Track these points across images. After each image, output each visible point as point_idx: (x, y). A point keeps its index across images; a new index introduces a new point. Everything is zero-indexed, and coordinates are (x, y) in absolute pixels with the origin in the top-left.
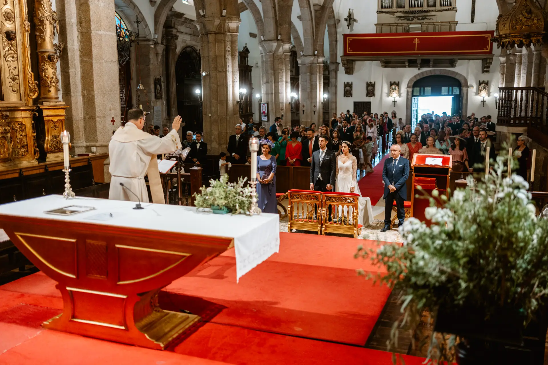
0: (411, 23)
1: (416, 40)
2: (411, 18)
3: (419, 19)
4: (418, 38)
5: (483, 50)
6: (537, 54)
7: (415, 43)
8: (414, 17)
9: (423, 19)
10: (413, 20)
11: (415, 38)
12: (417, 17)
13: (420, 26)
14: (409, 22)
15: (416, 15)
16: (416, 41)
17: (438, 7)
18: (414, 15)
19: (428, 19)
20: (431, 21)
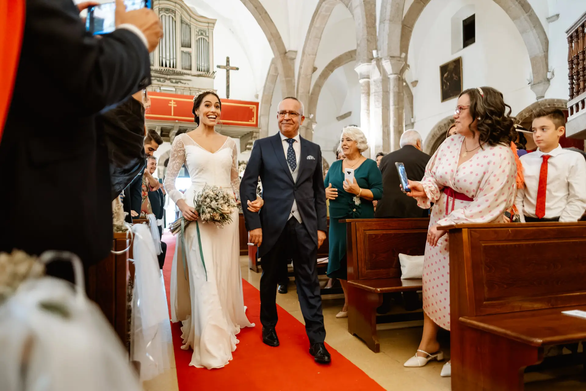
0: (162, 85)
1: (172, 102)
2: (162, 79)
3: (172, 82)
4: (174, 101)
5: (248, 121)
6: (395, 79)
7: (171, 107)
8: (166, 79)
9: (177, 83)
10: (165, 82)
11: (171, 101)
12: (170, 79)
13: (174, 89)
14: (159, 83)
15: (169, 77)
16: (173, 104)
17: (194, 71)
18: (166, 76)
19: (183, 83)
20: (186, 86)
